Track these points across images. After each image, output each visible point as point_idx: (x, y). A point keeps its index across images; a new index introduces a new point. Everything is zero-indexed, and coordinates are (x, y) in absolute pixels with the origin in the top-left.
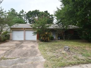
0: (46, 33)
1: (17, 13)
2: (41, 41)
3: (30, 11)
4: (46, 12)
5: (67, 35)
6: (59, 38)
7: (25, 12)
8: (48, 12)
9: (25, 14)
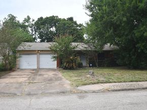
0: (71, 57)
1: (18, 22)
2: (64, 69)
3: (42, 18)
4: (71, 19)
5: (104, 59)
6: (91, 65)
7: (33, 20)
8: (74, 20)
9: (33, 23)
